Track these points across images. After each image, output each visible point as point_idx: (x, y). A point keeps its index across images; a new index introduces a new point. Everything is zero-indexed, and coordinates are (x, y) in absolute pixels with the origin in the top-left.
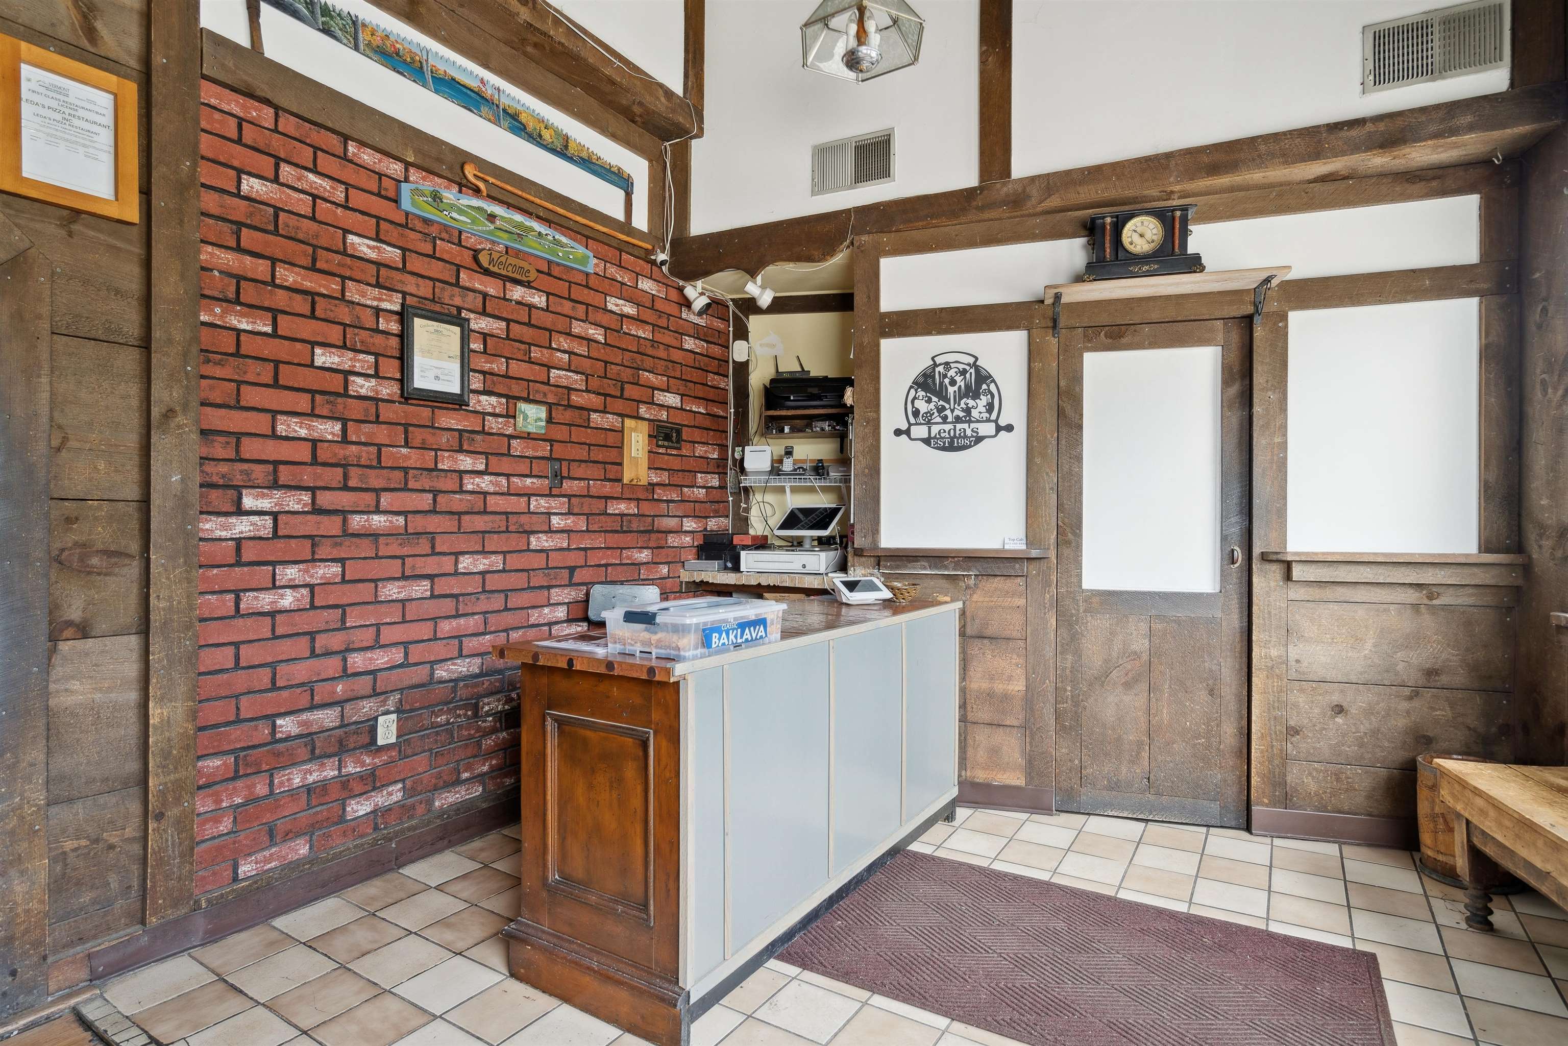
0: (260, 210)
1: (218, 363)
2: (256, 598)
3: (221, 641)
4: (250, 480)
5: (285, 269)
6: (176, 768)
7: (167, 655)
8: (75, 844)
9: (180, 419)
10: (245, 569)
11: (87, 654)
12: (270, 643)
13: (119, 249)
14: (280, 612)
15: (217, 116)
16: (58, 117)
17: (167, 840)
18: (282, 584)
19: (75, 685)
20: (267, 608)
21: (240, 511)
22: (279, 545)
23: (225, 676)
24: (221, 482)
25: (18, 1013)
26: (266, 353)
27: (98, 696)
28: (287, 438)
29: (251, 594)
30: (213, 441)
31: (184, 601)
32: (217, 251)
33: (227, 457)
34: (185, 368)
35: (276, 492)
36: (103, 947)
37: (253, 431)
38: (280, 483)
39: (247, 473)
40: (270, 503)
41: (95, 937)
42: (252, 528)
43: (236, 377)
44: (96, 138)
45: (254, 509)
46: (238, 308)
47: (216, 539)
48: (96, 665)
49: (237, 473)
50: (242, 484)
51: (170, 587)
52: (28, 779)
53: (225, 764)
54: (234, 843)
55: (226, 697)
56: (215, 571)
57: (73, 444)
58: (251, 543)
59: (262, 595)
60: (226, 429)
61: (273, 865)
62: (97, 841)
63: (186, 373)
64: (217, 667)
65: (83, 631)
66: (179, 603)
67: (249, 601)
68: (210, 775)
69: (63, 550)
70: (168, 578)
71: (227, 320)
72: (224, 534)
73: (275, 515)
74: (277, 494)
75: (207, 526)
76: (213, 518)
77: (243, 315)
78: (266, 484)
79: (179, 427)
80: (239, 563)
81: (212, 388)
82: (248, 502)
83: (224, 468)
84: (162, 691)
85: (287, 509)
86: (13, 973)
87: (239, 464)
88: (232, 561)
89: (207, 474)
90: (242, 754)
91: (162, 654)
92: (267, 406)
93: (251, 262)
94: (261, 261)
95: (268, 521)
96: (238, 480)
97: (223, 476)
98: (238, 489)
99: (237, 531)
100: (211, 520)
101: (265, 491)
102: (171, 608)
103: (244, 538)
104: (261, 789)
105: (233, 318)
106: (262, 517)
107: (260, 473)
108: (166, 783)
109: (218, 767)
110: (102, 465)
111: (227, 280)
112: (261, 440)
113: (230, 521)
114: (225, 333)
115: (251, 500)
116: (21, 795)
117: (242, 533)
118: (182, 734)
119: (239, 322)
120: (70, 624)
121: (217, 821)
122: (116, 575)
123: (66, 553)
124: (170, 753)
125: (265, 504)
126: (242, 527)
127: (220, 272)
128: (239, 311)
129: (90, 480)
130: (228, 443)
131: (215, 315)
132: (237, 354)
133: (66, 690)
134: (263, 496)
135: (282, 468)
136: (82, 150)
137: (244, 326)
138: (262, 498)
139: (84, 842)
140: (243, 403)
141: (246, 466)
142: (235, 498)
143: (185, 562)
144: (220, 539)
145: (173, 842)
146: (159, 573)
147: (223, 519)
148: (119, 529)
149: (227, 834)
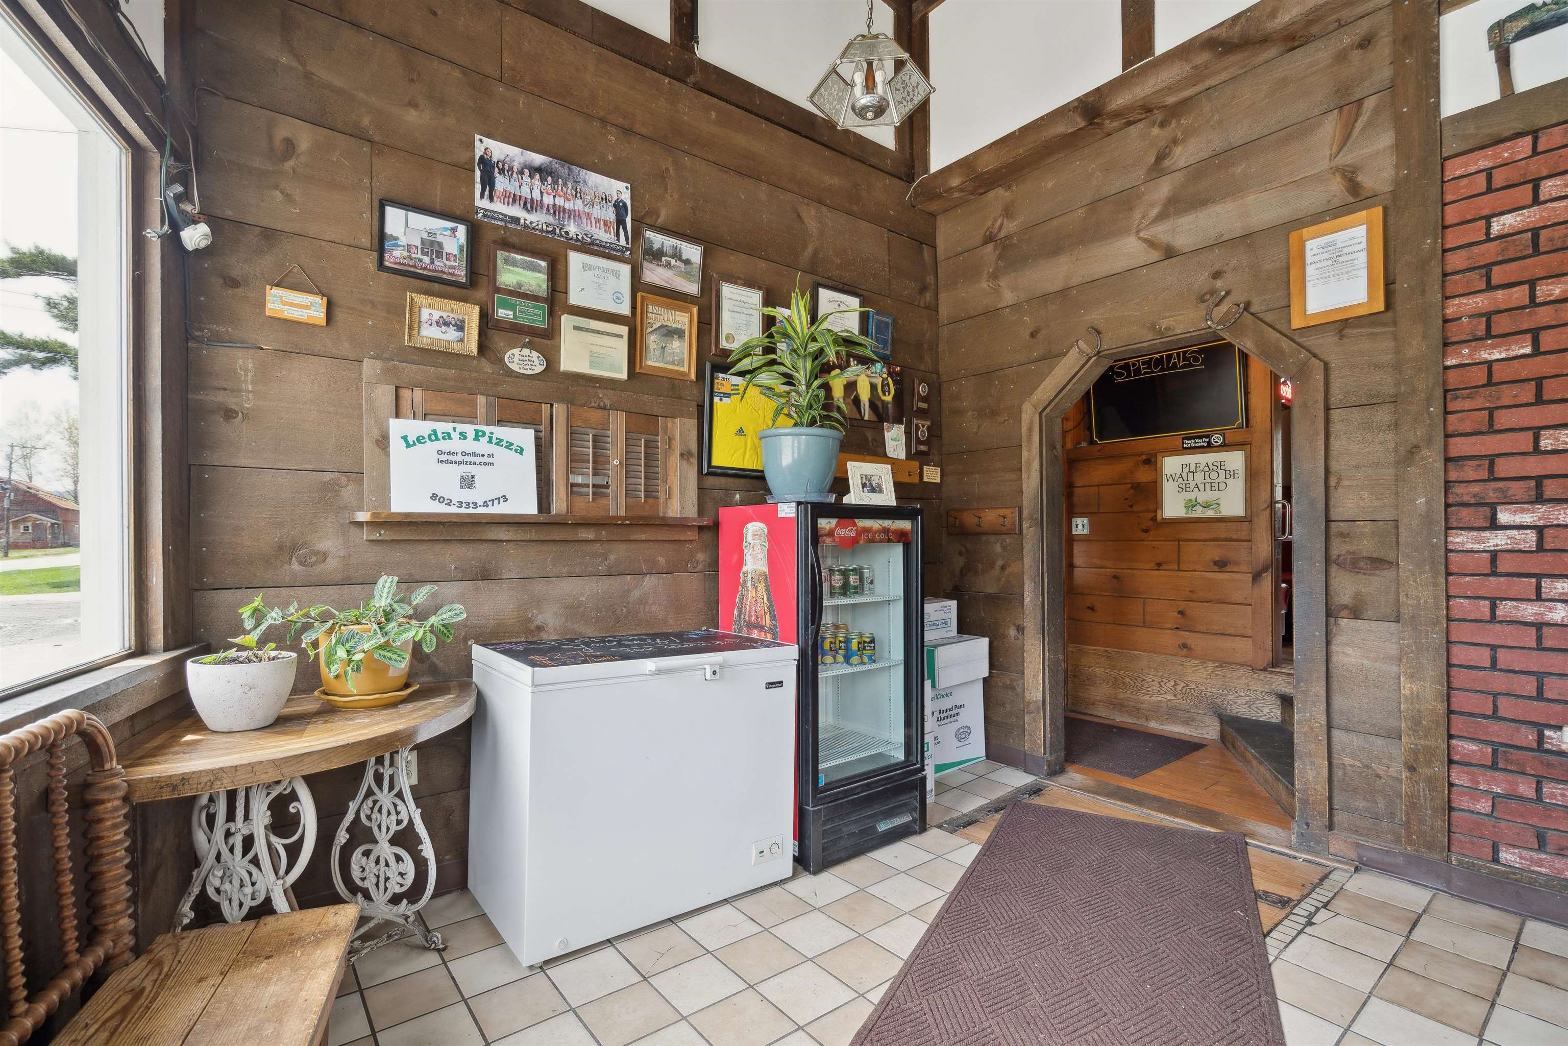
0: (1514, 241)
1: (1469, 397)
2: (1516, 608)
3: (1475, 641)
4: (1505, 497)
5: (1547, 285)
6: (1426, 736)
7: (1415, 642)
8: (1352, 762)
9: (1425, 452)
10: (1502, 579)
11: (1357, 631)
12: (1534, 653)
13: (1377, 334)
14: (1548, 624)
15: (1464, 182)
16: (1330, 262)
17: (1419, 791)
18: (1549, 597)
19: (1350, 651)
20: (1530, 619)
21: (1494, 525)
22: (1546, 559)
23: (1481, 673)
24: (1472, 501)
25: (1308, 852)
26: (1524, 374)
27: (1366, 662)
28: (1555, 452)
29: (1509, 603)
30: (1462, 466)
31: (1431, 601)
32: (1464, 300)
33: (1479, 478)
34: (1428, 409)
35: (1540, 506)
36: (1366, 844)
37: (1508, 451)
38: (1545, 497)
39: (1501, 490)
40: (1532, 517)
41: (1367, 836)
42: (1509, 542)
43: (1487, 405)
44: (1355, 262)
45: (1512, 523)
46: (1489, 342)
47: (1468, 551)
48: (1364, 639)
49: (1491, 492)
50: (1497, 501)
51: (1417, 589)
52: (1314, 704)
53: (1481, 750)
54: (1494, 827)
55: (1482, 692)
56: (1468, 579)
57: (1346, 483)
58: (1508, 556)
59: (1523, 606)
60: (1477, 453)
61: (1543, 870)
62: (1367, 767)
63: (1429, 413)
64: (1472, 663)
65: (1356, 613)
66: (1426, 602)
67: (1505, 609)
68: (1465, 755)
69: (1339, 556)
70: (1415, 581)
71: (1477, 356)
72: (1476, 547)
73: (1540, 530)
74: (1542, 509)
75: (1458, 540)
76: (1463, 532)
77: (1493, 347)
78: (1527, 499)
79: (1423, 459)
80: (1494, 574)
81: (1462, 420)
82: (1504, 517)
83: (1476, 488)
84: (1412, 670)
85: (1555, 522)
86: (1308, 824)
87: (1492, 483)
88: (1487, 571)
89: (1457, 495)
90: (1501, 749)
91: (1411, 641)
92: (1526, 425)
93: (1503, 295)
94: (1515, 289)
95: (1532, 536)
96: (1492, 497)
97: (1475, 496)
98: (1493, 507)
99: (1491, 544)
100: (1461, 535)
101: (1525, 506)
102: (1418, 605)
103: (1500, 551)
104: (1526, 789)
105: (1483, 352)
106: (1521, 531)
107: (1518, 489)
108: (1416, 745)
109: (1473, 751)
110: (1366, 496)
111: (1475, 321)
112: (1519, 458)
113: (1483, 534)
114: (1474, 368)
115: (1508, 515)
116: (1310, 712)
117: (1497, 546)
118: (1431, 710)
119: (1489, 354)
120: (1345, 607)
121: (1475, 799)
122: (1377, 575)
123: (1342, 558)
124: (1420, 722)
125: (1526, 518)
126: (1498, 540)
127: (1470, 317)
128: (1490, 345)
129: (1357, 506)
130: (1479, 466)
131: (1464, 356)
132: (1489, 383)
133: (1343, 653)
134: (1523, 511)
135: (1547, 482)
136: (1345, 276)
137: (1497, 355)
138: (1522, 513)
139: (1358, 764)
140: (1497, 427)
141: (1501, 484)
142: (1489, 515)
143: (1431, 569)
144: (1472, 551)
145: (1425, 795)
146: (1406, 577)
147: (1475, 533)
148: (1379, 542)
149: (1484, 814)
